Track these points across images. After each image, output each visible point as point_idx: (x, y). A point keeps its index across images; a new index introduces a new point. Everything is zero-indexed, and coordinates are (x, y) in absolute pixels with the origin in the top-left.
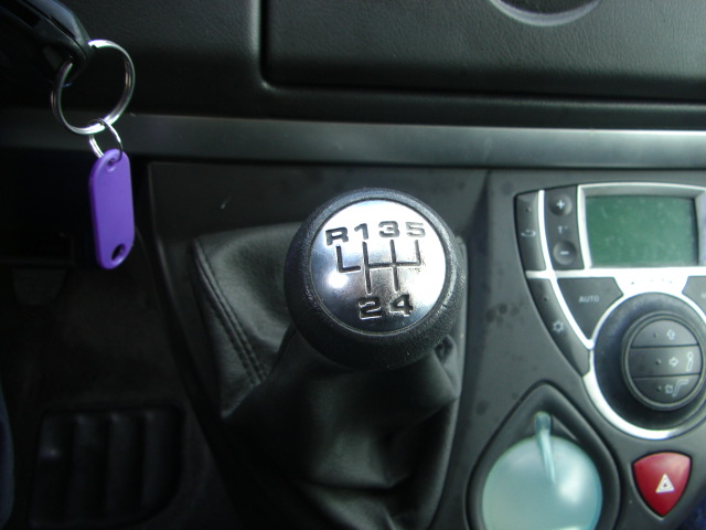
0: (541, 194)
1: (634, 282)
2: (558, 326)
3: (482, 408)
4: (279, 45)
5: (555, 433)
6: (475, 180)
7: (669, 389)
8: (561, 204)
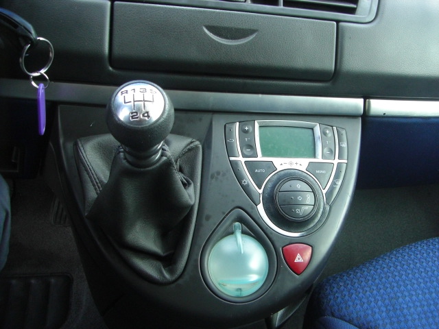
0: (238, 123)
1: (282, 164)
2: (245, 182)
3: (208, 218)
4: (116, 51)
5: (243, 232)
6: (206, 117)
7: (298, 211)
8: (247, 128)
